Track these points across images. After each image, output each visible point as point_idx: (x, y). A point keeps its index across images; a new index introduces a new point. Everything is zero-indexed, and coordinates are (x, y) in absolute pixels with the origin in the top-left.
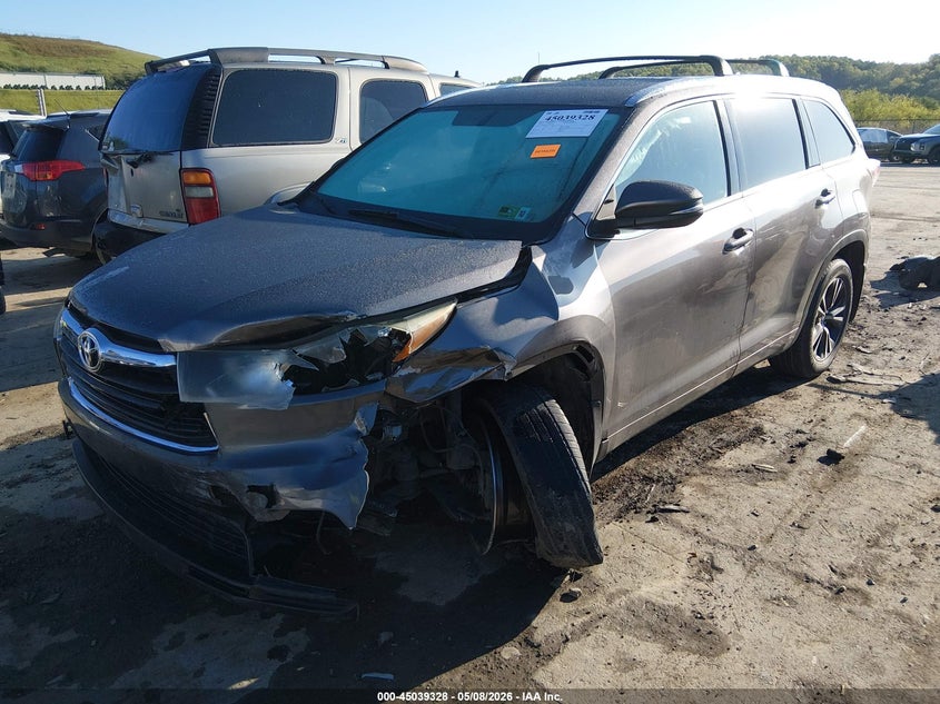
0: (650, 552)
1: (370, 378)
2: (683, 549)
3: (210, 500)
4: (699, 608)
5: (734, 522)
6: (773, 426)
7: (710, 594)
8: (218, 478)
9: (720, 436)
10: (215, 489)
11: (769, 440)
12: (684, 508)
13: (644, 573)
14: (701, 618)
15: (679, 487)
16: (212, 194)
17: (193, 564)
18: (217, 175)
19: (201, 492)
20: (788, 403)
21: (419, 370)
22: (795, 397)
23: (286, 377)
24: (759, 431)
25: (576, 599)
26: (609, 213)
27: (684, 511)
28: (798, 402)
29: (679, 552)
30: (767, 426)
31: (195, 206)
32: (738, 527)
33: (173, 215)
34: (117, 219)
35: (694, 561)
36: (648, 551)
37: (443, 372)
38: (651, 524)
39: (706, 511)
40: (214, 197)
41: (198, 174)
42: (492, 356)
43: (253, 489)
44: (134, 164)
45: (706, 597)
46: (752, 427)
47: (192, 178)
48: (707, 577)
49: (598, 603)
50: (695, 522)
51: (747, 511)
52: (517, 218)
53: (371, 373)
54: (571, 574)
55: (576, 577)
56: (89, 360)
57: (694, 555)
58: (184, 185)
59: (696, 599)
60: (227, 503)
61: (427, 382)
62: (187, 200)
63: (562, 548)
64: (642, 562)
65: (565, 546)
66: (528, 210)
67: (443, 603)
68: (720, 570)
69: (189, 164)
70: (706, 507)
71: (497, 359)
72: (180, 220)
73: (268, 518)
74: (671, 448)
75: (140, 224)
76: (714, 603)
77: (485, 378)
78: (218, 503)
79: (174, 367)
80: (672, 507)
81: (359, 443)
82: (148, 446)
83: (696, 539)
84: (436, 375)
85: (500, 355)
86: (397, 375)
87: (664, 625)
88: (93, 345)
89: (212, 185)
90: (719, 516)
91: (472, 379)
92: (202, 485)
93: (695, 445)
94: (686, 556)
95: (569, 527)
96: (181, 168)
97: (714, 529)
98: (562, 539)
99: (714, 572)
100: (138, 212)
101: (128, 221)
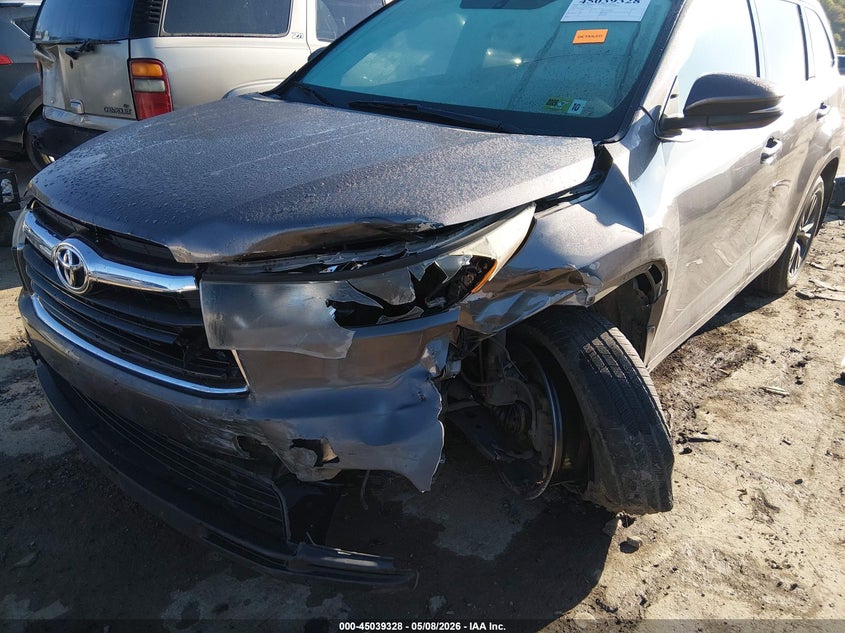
0: (696, 490)
1: (431, 305)
2: (729, 485)
3: (234, 452)
4: (773, 556)
5: (770, 452)
6: (766, 344)
7: (776, 538)
8: (249, 428)
9: (718, 356)
10: (243, 441)
11: (769, 361)
12: (714, 438)
13: (699, 515)
14: (778, 567)
15: (700, 413)
16: (164, 88)
17: (212, 528)
18: (169, 67)
19: (223, 442)
20: (771, 320)
21: (491, 294)
22: (773, 314)
23: (330, 303)
24: (753, 351)
25: (636, 549)
26: (675, 110)
27: (715, 441)
28: (779, 319)
29: (726, 489)
30: (761, 345)
31: (144, 101)
32: (775, 458)
33: (119, 110)
34: (54, 116)
35: (746, 499)
36: (694, 489)
37: (517, 297)
38: (686, 456)
39: (737, 441)
40: (166, 92)
41: (148, 65)
42: (575, 278)
43: (298, 443)
44: (73, 55)
45: (774, 541)
46: (745, 345)
47: (141, 70)
48: (766, 518)
49: (663, 554)
50: (731, 453)
51: (777, 440)
52: (570, 112)
53: (433, 299)
54: (623, 518)
55: (628, 522)
56: (71, 279)
57: (744, 492)
58: (133, 78)
59: (765, 545)
60: (258, 455)
61: (498, 309)
62: (136, 94)
63: (632, 496)
64: (693, 502)
65: (636, 496)
66: (583, 103)
67: (491, 557)
68: (776, 509)
69: (137, 54)
70: (737, 435)
71: (580, 281)
72: (129, 116)
73: (315, 477)
74: (673, 368)
75: (81, 121)
76: (784, 549)
77: (562, 303)
78: (247, 456)
79: (196, 293)
80: (699, 436)
81: (428, 387)
82: (149, 385)
83: (739, 472)
84: (509, 302)
85: (586, 277)
86: (465, 301)
87: (742, 578)
88: (76, 260)
89: (163, 78)
90: (752, 445)
91: (548, 305)
92: (226, 435)
93: (697, 365)
94: (735, 493)
95: (646, 475)
96: (130, 59)
97: (753, 461)
98: (634, 488)
99: (770, 511)
100: (79, 109)
101: (66, 118)
